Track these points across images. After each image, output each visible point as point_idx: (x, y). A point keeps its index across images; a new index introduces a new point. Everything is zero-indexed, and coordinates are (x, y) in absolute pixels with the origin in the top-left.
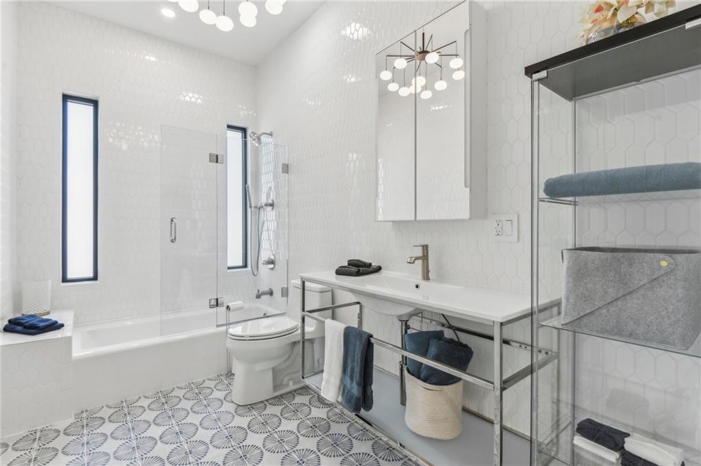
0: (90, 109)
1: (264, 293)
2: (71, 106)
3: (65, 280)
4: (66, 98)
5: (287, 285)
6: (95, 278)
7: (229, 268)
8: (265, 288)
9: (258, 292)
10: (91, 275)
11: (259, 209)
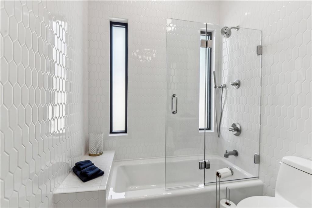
0: (124, 29)
1: (231, 154)
2: (115, 29)
3: (111, 132)
4: (112, 24)
5: (260, 153)
6: (126, 132)
7: (200, 129)
8: (231, 150)
9: (226, 152)
10: (123, 129)
11: (223, 88)
